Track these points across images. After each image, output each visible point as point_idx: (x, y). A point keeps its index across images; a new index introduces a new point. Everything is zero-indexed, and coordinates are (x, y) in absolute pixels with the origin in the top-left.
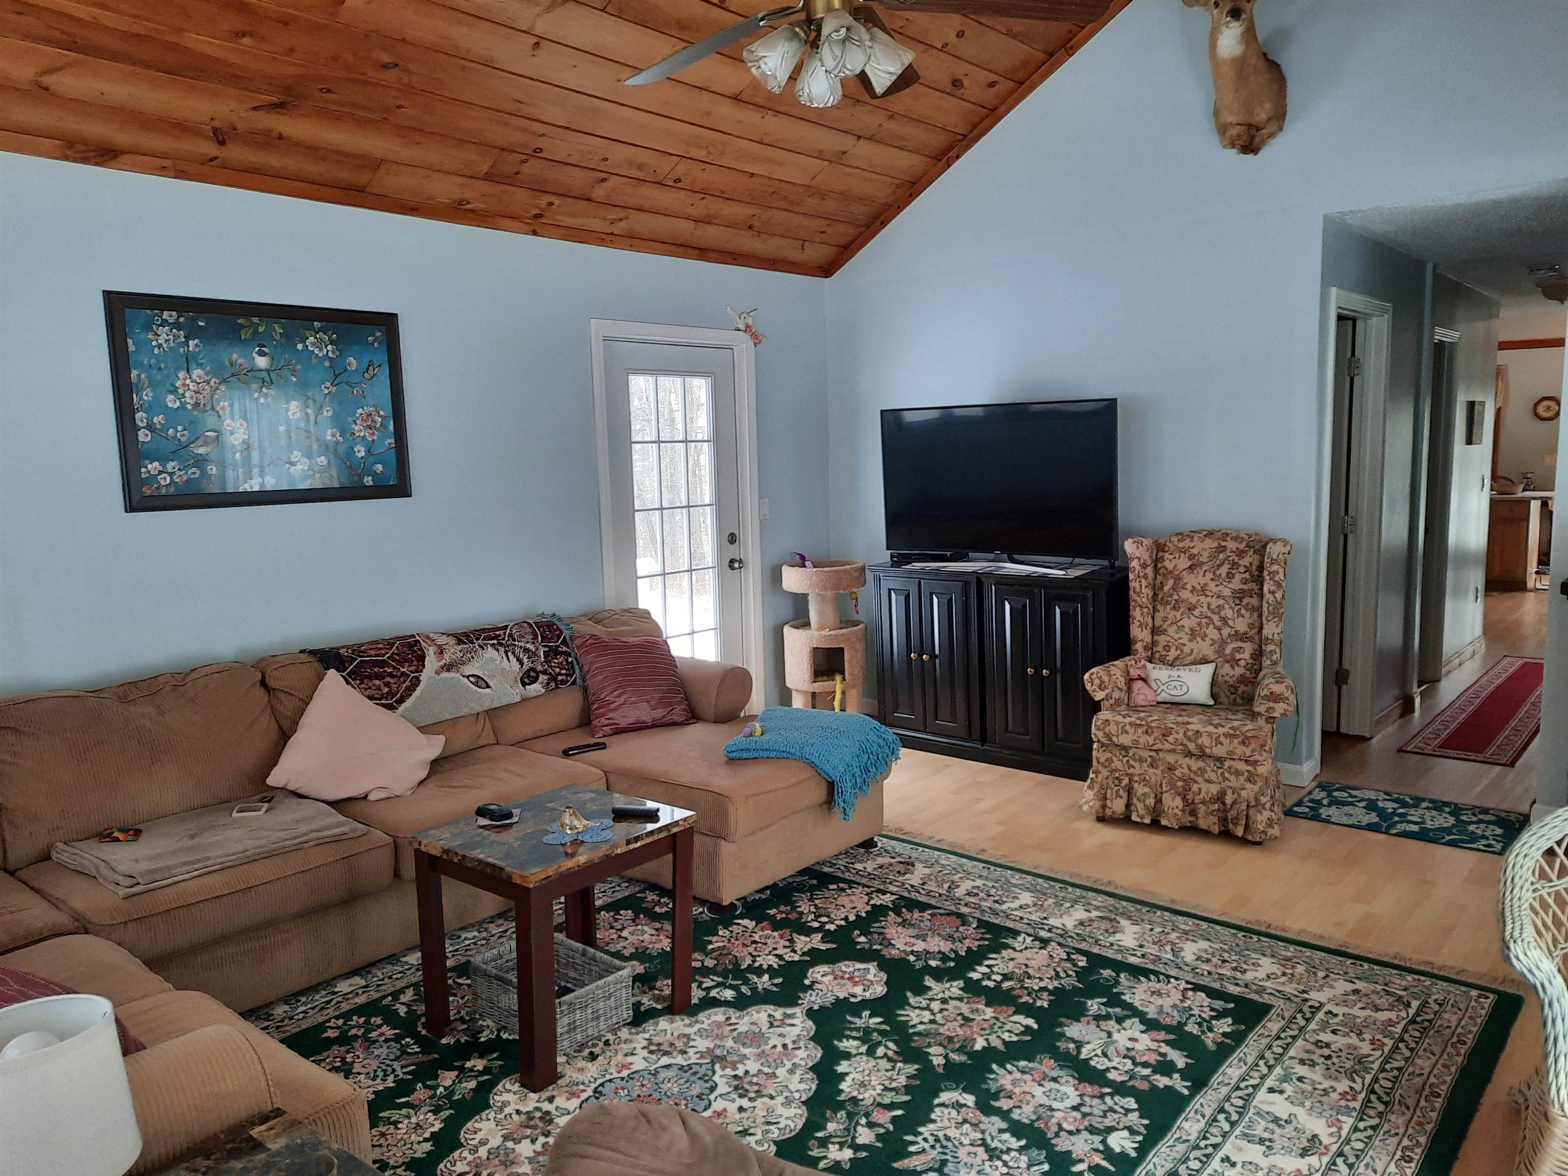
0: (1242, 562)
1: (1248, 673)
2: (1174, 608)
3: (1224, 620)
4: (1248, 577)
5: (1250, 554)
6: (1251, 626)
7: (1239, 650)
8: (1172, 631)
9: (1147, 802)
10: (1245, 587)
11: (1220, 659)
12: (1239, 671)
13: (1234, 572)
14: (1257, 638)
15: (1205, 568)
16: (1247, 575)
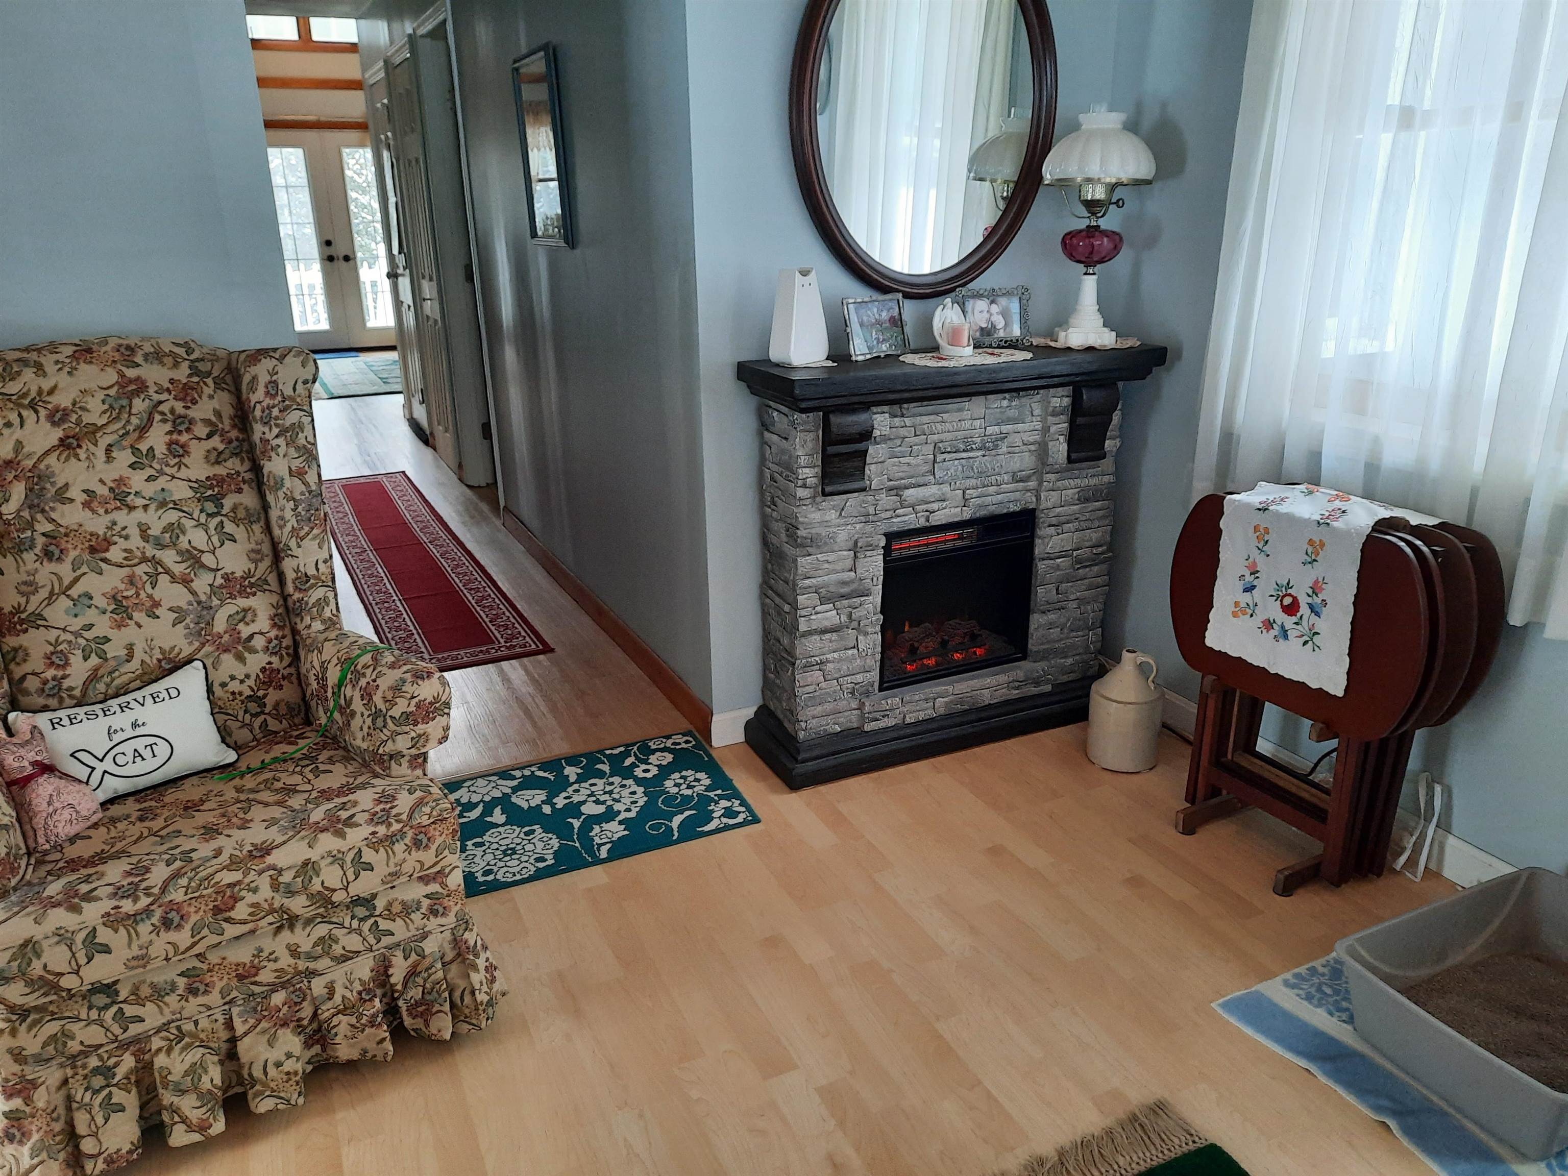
0: (195, 413)
1: (275, 659)
2: (48, 555)
3: (193, 558)
4: (221, 447)
5: (208, 391)
6: (255, 556)
7: (245, 615)
8: (59, 613)
9: (205, 1084)
10: (221, 470)
11: (208, 648)
12: (256, 662)
13: (184, 438)
14: (272, 578)
15: (104, 442)
16: (216, 442)
